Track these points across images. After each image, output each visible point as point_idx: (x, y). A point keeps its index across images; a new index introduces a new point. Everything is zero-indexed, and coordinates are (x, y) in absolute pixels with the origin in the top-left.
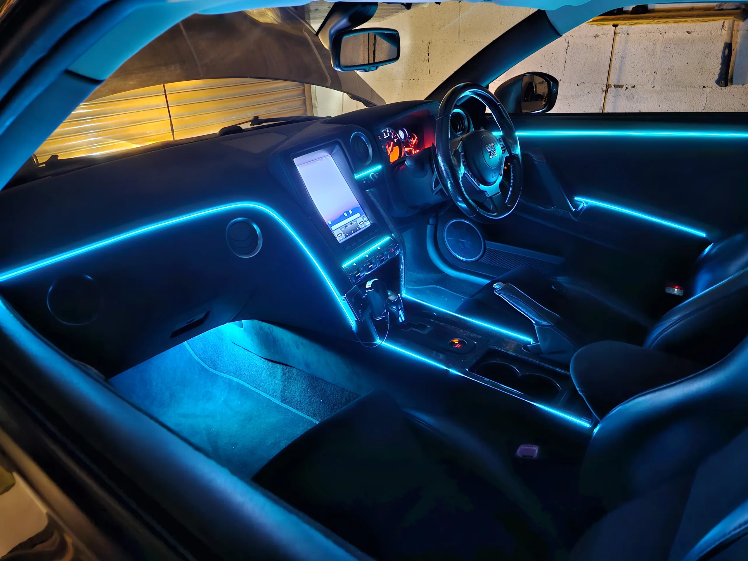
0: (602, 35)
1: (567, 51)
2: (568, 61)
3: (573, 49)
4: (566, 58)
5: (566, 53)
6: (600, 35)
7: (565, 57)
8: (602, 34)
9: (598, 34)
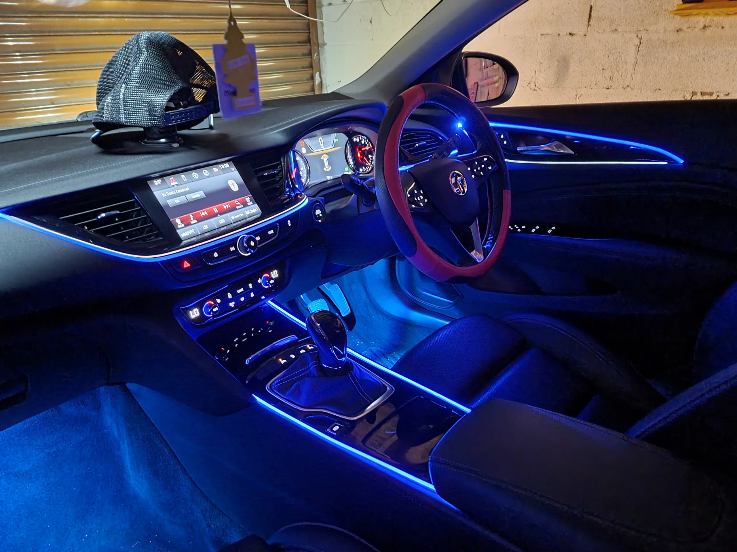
0: (687, 30)
1: (639, 50)
2: (639, 60)
3: (647, 46)
4: (637, 58)
5: (638, 52)
6: (685, 28)
7: (635, 56)
8: (688, 27)
9: (682, 28)
